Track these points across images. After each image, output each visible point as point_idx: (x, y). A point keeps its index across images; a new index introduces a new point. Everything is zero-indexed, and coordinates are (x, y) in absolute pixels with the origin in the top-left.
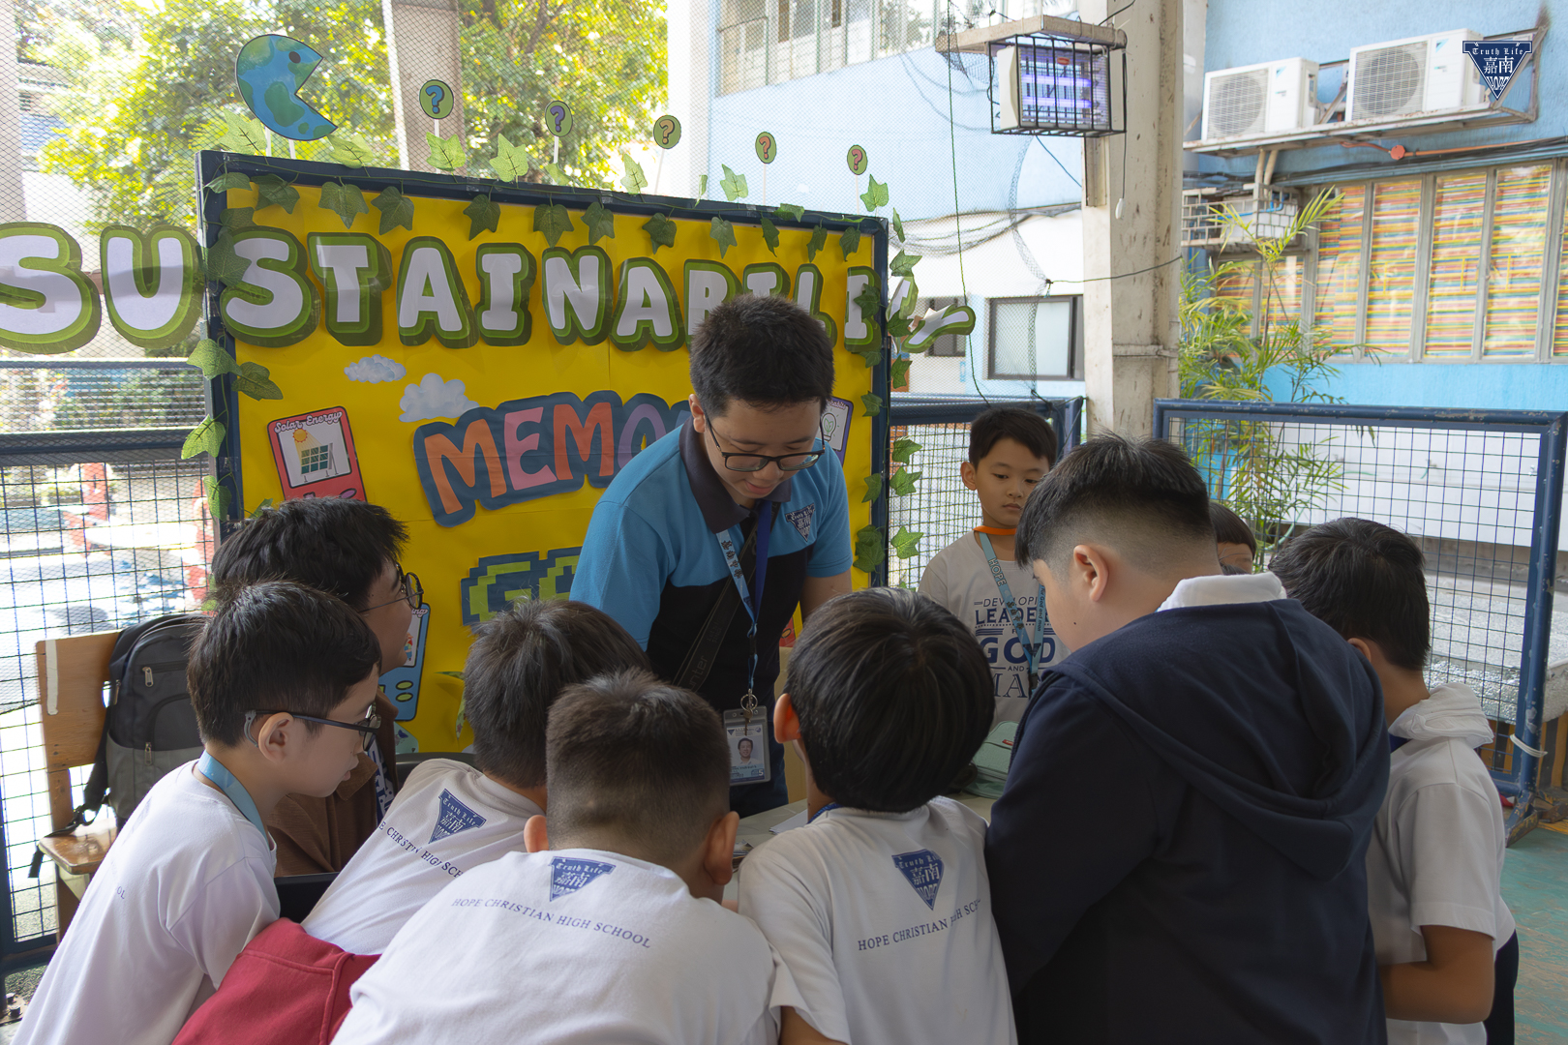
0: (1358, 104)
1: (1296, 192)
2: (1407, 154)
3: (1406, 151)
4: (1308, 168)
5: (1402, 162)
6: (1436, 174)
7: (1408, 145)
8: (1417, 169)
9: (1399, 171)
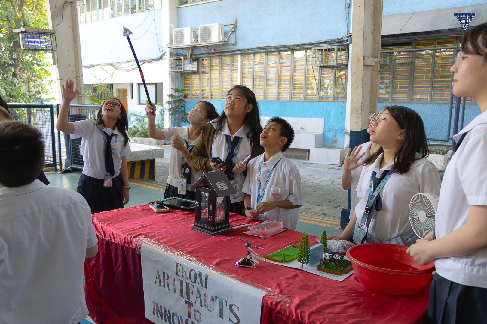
0: (201, 39)
1: (196, 59)
2: (215, 51)
3: (215, 50)
4: (198, 53)
5: (214, 53)
6: (221, 56)
7: (215, 49)
8: (217, 55)
9: (214, 55)
